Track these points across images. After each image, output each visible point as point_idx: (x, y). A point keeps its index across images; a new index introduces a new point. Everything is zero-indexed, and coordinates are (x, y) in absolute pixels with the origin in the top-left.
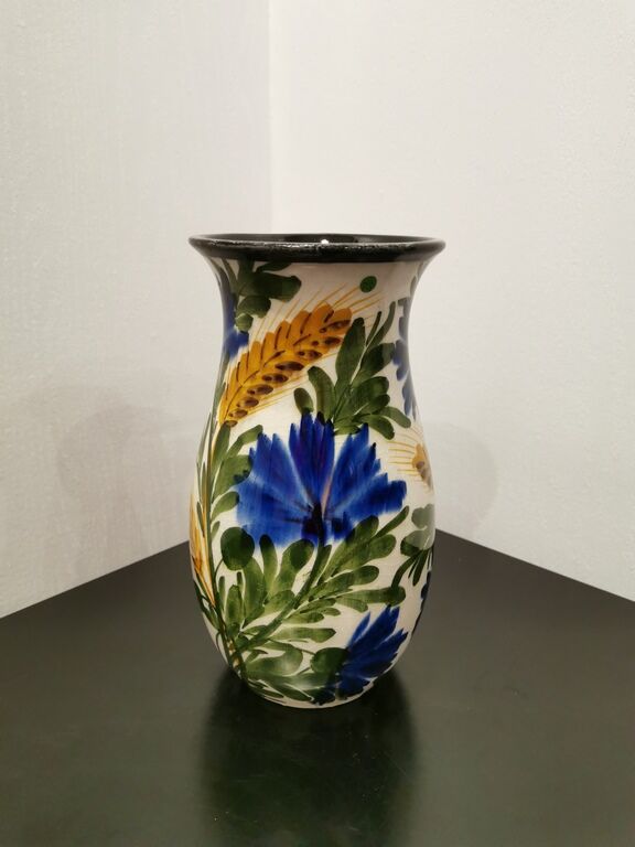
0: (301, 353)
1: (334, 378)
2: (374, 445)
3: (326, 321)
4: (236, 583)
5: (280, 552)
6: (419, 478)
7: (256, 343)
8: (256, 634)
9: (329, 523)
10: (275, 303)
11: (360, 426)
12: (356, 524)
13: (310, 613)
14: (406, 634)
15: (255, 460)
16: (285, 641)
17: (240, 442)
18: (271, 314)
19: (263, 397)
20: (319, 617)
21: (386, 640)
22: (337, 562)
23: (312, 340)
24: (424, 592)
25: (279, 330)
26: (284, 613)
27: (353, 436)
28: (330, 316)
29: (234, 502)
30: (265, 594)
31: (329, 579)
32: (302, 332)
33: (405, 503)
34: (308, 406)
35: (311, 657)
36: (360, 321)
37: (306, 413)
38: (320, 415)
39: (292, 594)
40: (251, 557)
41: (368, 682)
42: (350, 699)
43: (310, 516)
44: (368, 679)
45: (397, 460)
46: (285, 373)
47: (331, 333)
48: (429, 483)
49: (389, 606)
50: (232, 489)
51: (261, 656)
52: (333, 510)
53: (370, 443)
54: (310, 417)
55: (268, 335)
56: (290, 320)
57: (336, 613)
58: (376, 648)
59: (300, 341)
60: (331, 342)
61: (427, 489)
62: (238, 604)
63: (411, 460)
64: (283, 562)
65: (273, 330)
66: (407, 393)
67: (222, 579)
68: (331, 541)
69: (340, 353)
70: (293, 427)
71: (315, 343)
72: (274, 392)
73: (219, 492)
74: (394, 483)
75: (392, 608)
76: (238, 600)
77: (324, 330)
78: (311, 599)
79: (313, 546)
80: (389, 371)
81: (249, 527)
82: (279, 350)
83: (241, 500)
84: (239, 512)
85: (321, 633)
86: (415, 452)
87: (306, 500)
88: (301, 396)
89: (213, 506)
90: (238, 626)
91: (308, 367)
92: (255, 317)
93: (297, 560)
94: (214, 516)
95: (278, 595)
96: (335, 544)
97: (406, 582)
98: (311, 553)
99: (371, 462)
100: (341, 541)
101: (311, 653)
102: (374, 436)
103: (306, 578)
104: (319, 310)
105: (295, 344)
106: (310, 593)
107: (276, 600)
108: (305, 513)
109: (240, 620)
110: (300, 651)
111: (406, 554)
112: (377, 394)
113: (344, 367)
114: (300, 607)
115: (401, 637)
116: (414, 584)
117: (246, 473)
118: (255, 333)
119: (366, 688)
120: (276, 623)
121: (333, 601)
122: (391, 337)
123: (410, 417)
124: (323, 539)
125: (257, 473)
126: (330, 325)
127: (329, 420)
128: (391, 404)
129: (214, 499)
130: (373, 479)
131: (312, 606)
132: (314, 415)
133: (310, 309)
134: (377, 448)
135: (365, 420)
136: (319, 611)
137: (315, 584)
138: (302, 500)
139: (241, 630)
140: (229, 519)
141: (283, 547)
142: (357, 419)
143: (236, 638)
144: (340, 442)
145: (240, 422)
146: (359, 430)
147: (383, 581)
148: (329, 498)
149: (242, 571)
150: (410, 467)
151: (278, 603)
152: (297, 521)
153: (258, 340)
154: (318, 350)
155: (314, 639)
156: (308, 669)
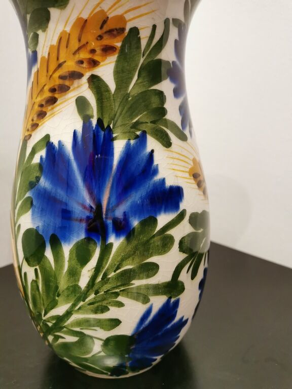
0: (81, 62)
1: (112, 86)
2: (152, 151)
3: (101, 27)
4: (34, 279)
5: (67, 249)
6: (195, 186)
7: (43, 58)
8: (54, 322)
9: (110, 222)
10: (54, 12)
11: (138, 133)
12: (135, 223)
13: (96, 305)
14: (187, 321)
15: (44, 166)
16: (78, 329)
17: (33, 152)
18: (51, 25)
19: (50, 108)
20: (104, 309)
21: (169, 326)
22: (119, 258)
23: (89, 48)
24: (202, 285)
25: (60, 40)
26: (74, 305)
27: (132, 142)
28: (105, 22)
29: (29, 206)
30: (57, 287)
31: (112, 275)
32: (79, 40)
33: (183, 206)
34: (89, 113)
35: (101, 343)
36: (135, 31)
37: (86, 119)
38: (100, 121)
39: (79, 288)
40: (43, 255)
41: (156, 359)
42: (141, 372)
43: (92, 215)
44: (155, 358)
45: (174, 167)
46: (67, 83)
47: (107, 41)
48: (204, 192)
49: (170, 298)
50: (28, 195)
51: (60, 341)
52: (113, 210)
53: (148, 150)
54: (90, 123)
55: (52, 47)
56: (68, 29)
57: (120, 305)
58: (160, 334)
59: (79, 49)
60: (108, 50)
61: (202, 197)
62: (38, 296)
63: (188, 170)
64: (70, 259)
65: (55, 42)
66: (183, 110)
67: (25, 274)
68: (112, 239)
69: (118, 61)
70: (75, 133)
71: (93, 51)
72: (58, 102)
73: (20, 199)
74: (171, 187)
75: (173, 300)
76: (37, 293)
77: (100, 37)
78: (97, 293)
79: (95, 244)
80: (166, 86)
81: (40, 227)
82: (61, 61)
83: (34, 203)
84: (33, 215)
85: (108, 323)
86: (192, 164)
87: (88, 201)
88: (81, 104)
89: (16, 211)
90: (40, 315)
91: (87, 75)
92: (40, 32)
93: (82, 256)
94: (18, 219)
95: (68, 289)
96: (116, 242)
97: (184, 277)
98: (94, 251)
99: (149, 167)
100: (122, 239)
101: (101, 340)
102: (152, 144)
103: (90, 274)
104: (94, 16)
105: (74, 54)
106: (96, 288)
107: (66, 293)
108: (87, 213)
109: (41, 309)
110: (91, 337)
111: (184, 252)
112: (154, 106)
113: (122, 76)
114: (87, 300)
115: (182, 323)
116: (193, 278)
117: (38, 179)
118: (41, 49)
119: (154, 363)
120: (68, 314)
121: (117, 294)
122: (167, 54)
123: (187, 132)
124: (105, 237)
125: (46, 177)
126: (106, 32)
127: (109, 126)
128: (169, 117)
129: (17, 205)
130: (152, 182)
131: (98, 299)
132: (94, 122)
133: (85, 16)
134: (156, 155)
135: (144, 127)
136: (104, 303)
137: (99, 279)
138: (84, 200)
139: (44, 318)
140: (27, 221)
141: (69, 244)
142: (135, 126)
143: (41, 324)
144: (119, 147)
145: (33, 134)
146: (137, 137)
147: (164, 276)
148: (109, 199)
149: (37, 267)
150: (187, 175)
151: (68, 296)
152: (81, 220)
153: (44, 55)
154: (96, 58)
155: (102, 328)
156: (100, 352)
